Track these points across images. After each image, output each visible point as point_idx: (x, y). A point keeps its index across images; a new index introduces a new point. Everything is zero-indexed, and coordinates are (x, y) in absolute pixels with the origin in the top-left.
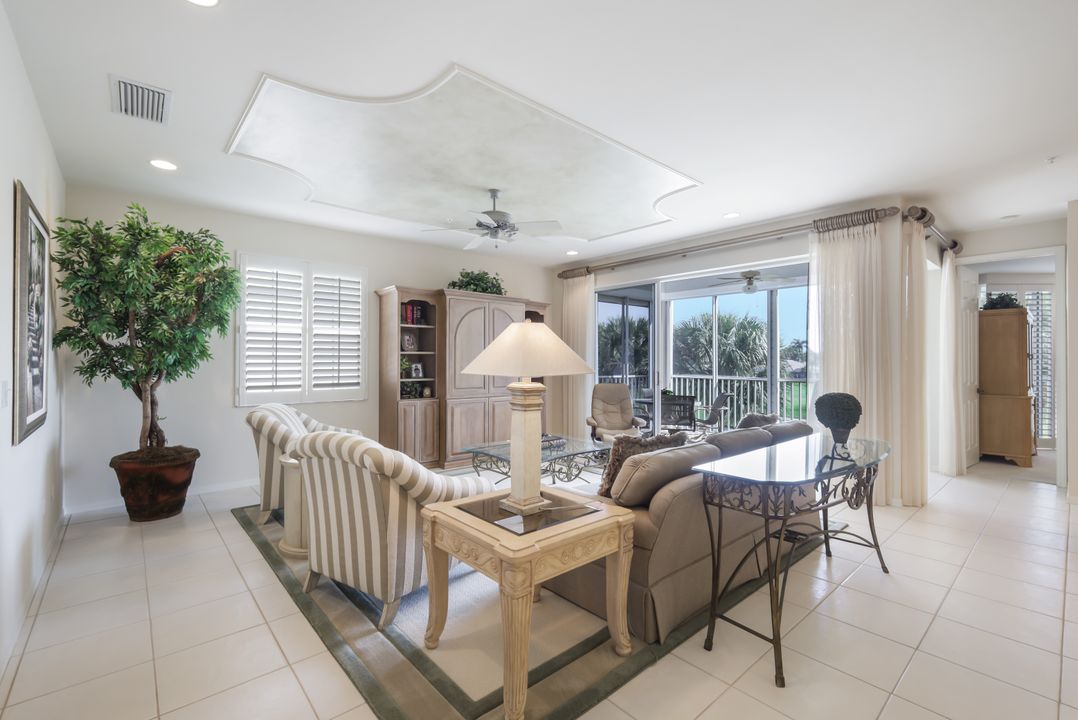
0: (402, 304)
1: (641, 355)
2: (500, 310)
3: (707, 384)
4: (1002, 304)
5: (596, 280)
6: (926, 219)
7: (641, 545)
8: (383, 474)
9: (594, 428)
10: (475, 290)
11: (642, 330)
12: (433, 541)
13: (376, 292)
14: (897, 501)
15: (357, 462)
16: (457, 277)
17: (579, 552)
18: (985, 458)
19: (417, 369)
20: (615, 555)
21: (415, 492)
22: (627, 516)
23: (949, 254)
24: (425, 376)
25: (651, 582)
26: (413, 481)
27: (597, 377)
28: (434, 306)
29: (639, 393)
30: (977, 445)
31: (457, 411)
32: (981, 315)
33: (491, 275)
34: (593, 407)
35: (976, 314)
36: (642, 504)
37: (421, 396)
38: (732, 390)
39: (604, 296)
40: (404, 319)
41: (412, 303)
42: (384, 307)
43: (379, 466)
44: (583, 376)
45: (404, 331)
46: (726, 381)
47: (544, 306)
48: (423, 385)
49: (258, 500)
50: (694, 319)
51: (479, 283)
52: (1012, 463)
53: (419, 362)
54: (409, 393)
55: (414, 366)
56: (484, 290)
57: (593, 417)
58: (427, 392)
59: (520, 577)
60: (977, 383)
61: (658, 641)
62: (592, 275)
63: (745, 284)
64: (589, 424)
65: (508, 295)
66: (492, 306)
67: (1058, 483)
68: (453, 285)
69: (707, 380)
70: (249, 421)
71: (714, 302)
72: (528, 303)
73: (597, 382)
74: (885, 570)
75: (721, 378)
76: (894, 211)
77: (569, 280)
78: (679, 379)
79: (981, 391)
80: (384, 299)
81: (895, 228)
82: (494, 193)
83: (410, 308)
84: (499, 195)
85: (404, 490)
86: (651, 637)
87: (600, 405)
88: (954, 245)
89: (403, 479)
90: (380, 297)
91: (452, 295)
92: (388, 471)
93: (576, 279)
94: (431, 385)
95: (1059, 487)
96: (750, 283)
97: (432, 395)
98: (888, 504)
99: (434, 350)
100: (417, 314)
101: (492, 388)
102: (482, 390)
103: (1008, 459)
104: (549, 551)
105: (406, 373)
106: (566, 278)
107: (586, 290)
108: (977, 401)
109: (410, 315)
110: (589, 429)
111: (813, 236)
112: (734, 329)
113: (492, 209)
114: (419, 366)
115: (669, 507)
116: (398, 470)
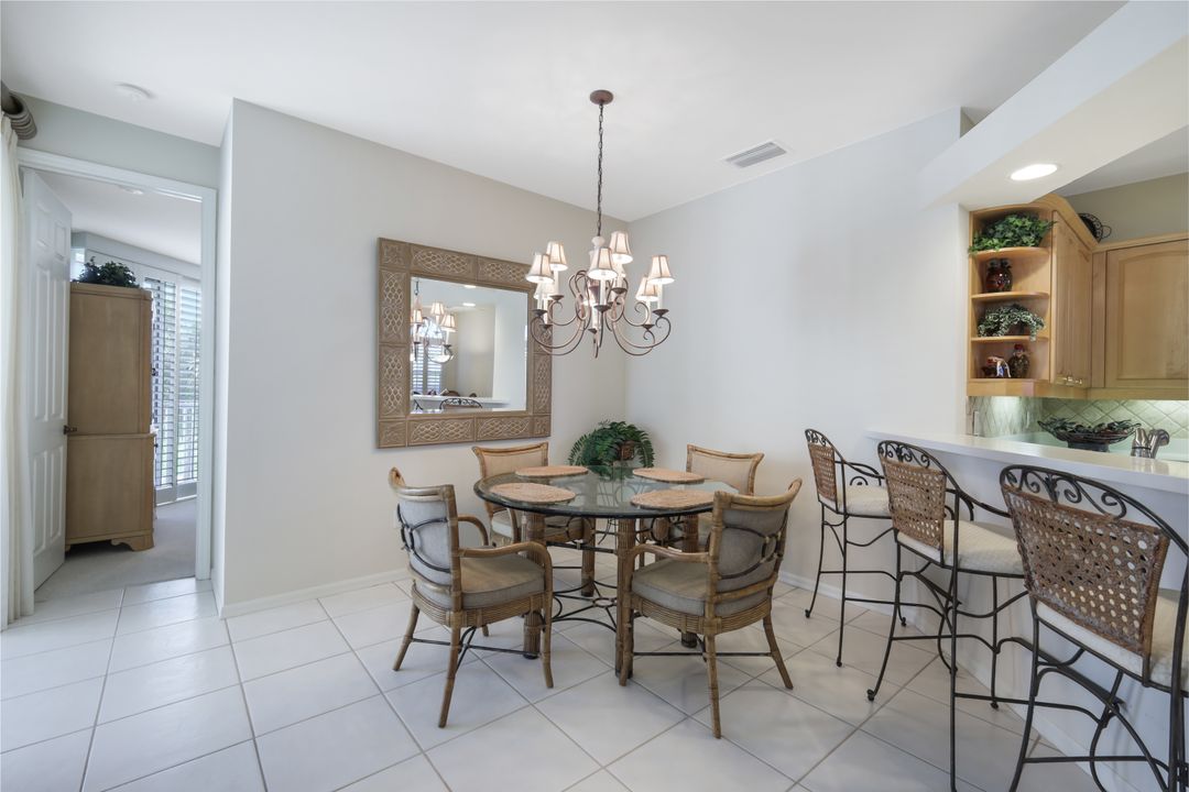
4: (110, 277)
30: (61, 533)
32: (74, 288)
35: (66, 290)
52: (124, 547)
60: (63, 416)
67: (198, 575)
79: (69, 431)
95: (197, 580)
103: (115, 543)
108: (62, 450)
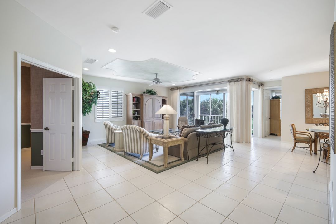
0: (133, 98)
1: (192, 109)
2: (156, 99)
3: (209, 117)
5: (179, 91)
6: (251, 80)
7: (186, 143)
8: (141, 132)
9: (179, 128)
10: (150, 94)
11: (192, 102)
12: (150, 142)
13: (126, 95)
14: (244, 142)
15: (136, 130)
16: (145, 91)
17: (175, 143)
18: (271, 134)
19: (136, 113)
20: (181, 144)
21: (146, 136)
22: (183, 138)
23: (261, 87)
24: (138, 115)
25: (188, 150)
26: (146, 133)
27: (180, 115)
28: (140, 98)
29: (191, 119)
30: (269, 131)
31: (146, 123)
32: (270, 100)
33: (154, 90)
34: (179, 123)
35: (269, 100)
36: (186, 137)
37: (137, 120)
38: (215, 119)
39: (182, 94)
40: (133, 101)
41: (135, 97)
42: (128, 98)
43: (140, 130)
44: (176, 115)
45: (133, 104)
46: (213, 116)
47: (166, 97)
48: (137, 117)
49: (106, 142)
50: (207, 100)
51: (151, 92)
52: (277, 135)
53: (136, 111)
54: (134, 119)
55: (135, 112)
56: (152, 94)
57: (179, 125)
58: (138, 119)
59: (166, 145)
61: (189, 160)
62: (179, 90)
63: (216, 92)
64: (177, 126)
65: (158, 95)
66: (154, 98)
68: (145, 92)
69: (209, 116)
70: (104, 124)
71: (210, 96)
72: (163, 97)
73: (180, 116)
74: (234, 152)
75: (212, 115)
76: (244, 79)
77: (173, 91)
78: (202, 116)
79: (270, 118)
80: (128, 96)
81: (244, 82)
82: (157, 74)
83: (134, 98)
84: (158, 75)
85: (144, 135)
86: (188, 159)
87: (180, 122)
88: (262, 85)
89: (144, 133)
90: (127, 96)
91: (145, 95)
92: (142, 131)
93: (175, 91)
94: (139, 117)
96: (218, 92)
97: (140, 120)
98: (242, 143)
99: (140, 109)
100: (136, 100)
101: (154, 118)
102: (152, 118)
103: (275, 134)
104: (171, 142)
105: (134, 114)
106: (172, 90)
107: (177, 93)
108: (269, 121)
109: (134, 100)
110: (178, 128)
111: (228, 83)
112: (218, 102)
113: (156, 78)
114: (136, 112)
115: (191, 136)
116: (143, 131)
